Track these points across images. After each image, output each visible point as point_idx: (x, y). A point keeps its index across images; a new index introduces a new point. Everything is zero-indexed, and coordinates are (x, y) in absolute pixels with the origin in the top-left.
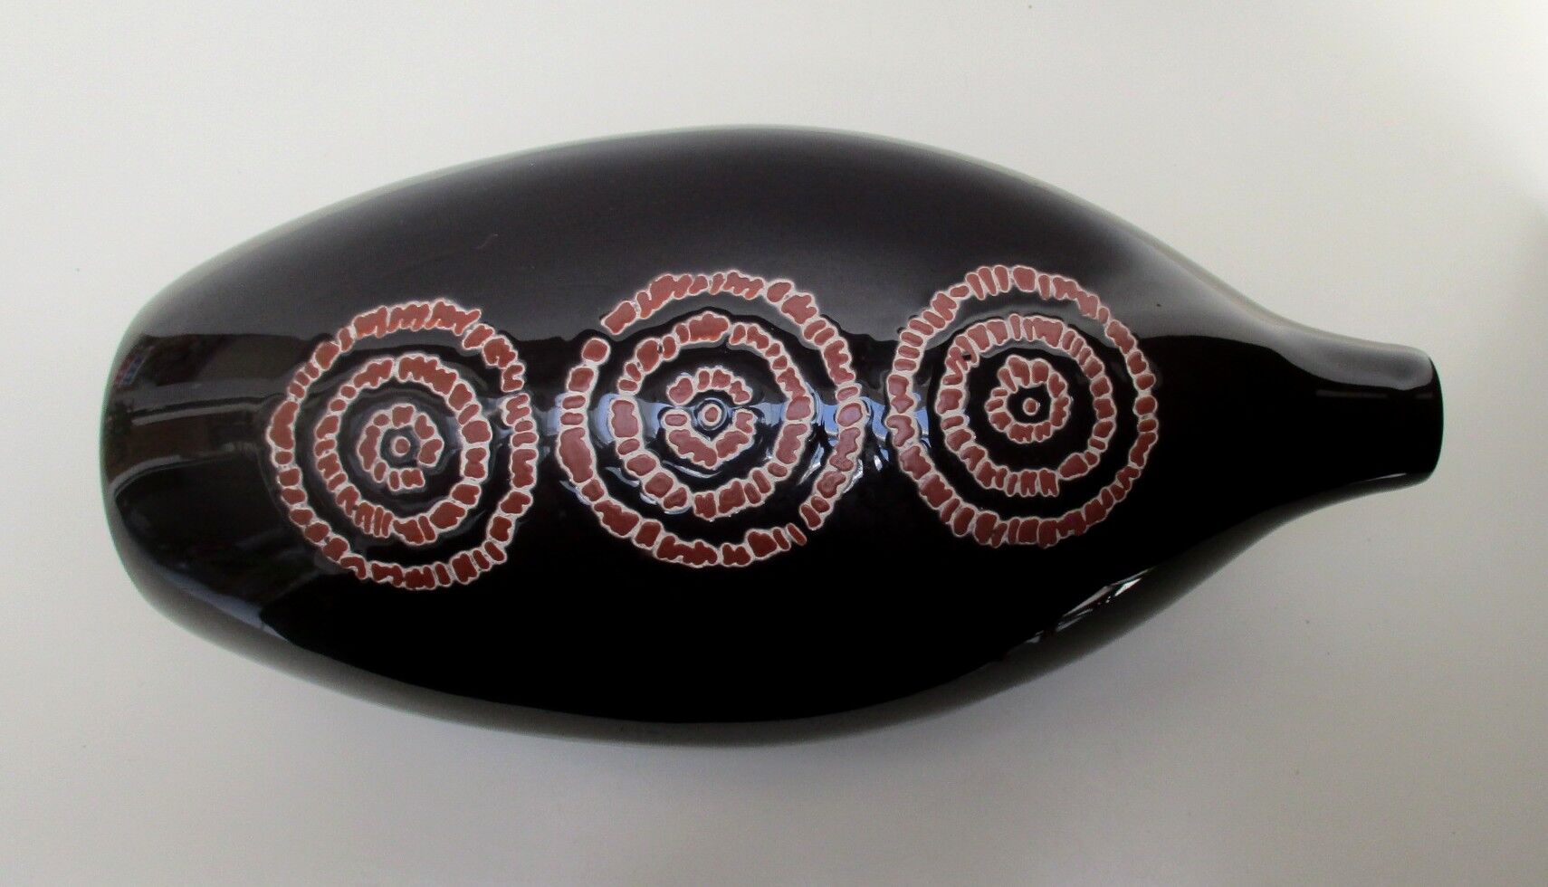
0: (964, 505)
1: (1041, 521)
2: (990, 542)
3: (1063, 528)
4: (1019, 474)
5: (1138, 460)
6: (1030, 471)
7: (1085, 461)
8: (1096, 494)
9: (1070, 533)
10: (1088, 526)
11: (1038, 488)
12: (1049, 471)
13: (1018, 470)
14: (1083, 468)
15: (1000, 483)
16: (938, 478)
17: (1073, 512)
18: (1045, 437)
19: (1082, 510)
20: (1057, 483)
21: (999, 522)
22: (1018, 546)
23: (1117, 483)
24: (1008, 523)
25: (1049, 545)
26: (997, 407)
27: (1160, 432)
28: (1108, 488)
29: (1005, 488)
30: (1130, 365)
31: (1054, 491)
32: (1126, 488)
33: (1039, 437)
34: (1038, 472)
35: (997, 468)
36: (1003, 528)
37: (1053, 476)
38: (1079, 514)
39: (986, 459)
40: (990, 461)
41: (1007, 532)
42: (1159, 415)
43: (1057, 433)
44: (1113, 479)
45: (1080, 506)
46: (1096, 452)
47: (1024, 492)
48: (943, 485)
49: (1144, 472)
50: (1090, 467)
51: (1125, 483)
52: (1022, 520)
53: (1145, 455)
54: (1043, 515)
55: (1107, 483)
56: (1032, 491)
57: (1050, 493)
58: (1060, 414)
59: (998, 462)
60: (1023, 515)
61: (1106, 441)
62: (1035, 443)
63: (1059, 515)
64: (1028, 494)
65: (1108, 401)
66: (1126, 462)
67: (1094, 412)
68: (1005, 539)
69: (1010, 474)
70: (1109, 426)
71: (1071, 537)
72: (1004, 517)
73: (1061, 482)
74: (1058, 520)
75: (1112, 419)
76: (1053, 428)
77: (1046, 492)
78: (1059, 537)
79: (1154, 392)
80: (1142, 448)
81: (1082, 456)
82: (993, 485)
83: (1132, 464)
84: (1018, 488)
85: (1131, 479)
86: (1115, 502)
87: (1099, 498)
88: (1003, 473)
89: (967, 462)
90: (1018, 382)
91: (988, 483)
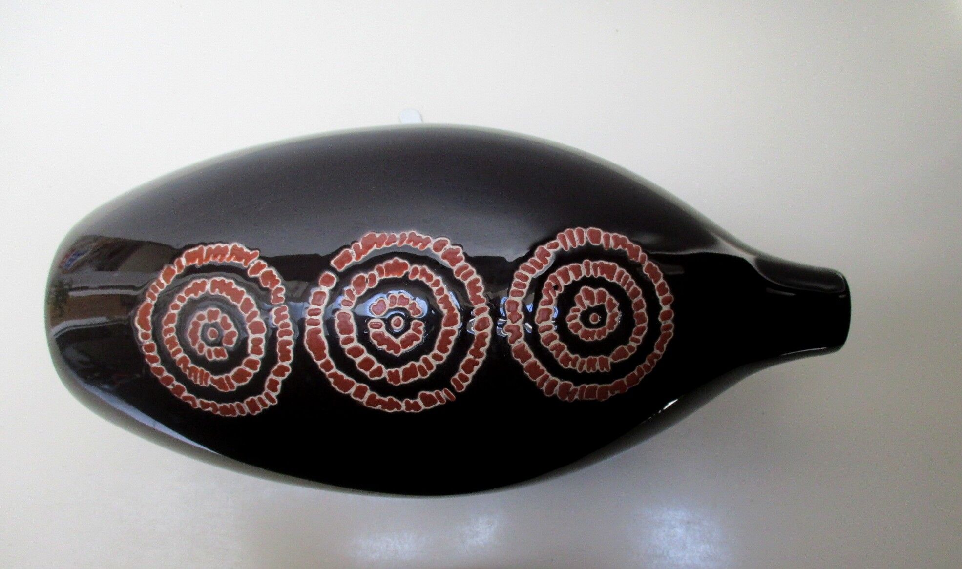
0: (552, 378)
1: (599, 386)
2: (567, 399)
3: (612, 390)
4: (586, 359)
5: (661, 349)
6: (593, 357)
7: (627, 350)
8: (633, 370)
9: (617, 392)
10: (628, 388)
11: (598, 367)
12: (605, 357)
13: (585, 357)
14: (626, 354)
15: (574, 365)
16: (536, 362)
17: (618, 380)
18: (603, 337)
19: (625, 380)
20: (609, 364)
21: (573, 387)
22: (585, 401)
23: (647, 362)
24: (579, 388)
25: (603, 400)
26: (574, 319)
27: (675, 331)
28: (641, 366)
29: (577, 368)
30: (658, 290)
31: (607, 368)
32: (652, 365)
33: (599, 337)
34: (598, 358)
35: (572, 356)
36: (575, 391)
37: (607, 360)
38: (622, 381)
39: (566, 351)
40: (568, 352)
41: (578, 393)
42: (674, 321)
43: (610, 334)
44: (644, 361)
45: (623, 377)
46: (634, 345)
47: (589, 369)
48: (539, 367)
49: (664, 355)
50: (630, 354)
51: (651, 361)
52: (587, 386)
53: (665, 346)
54: (599, 383)
55: (641, 363)
56: (594, 369)
57: (605, 370)
58: (613, 322)
59: (573, 352)
60: (588, 383)
61: (640, 338)
62: (597, 341)
63: (610, 382)
64: (592, 371)
65: (643, 314)
66: (653, 350)
67: (634, 320)
68: (576, 397)
69: (580, 359)
70: (643, 329)
71: (617, 395)
72: (576, 384)
73: (612, 364)
74: (609, 385)
75: (645, 325)
76: (608, 331)
77: (602, 370)
78: (610, 395)
79: (672, 307)
80: (663, 341)
81: (625, 347)
82: (570, 366)
83: (656, 351)
84: (585, 368)
85: (655, 360)
86: (645, 373)
87: (635, 372)
88: (577, 359)
89: (554, 353)
90: (587, 303)
91: (567, 365)
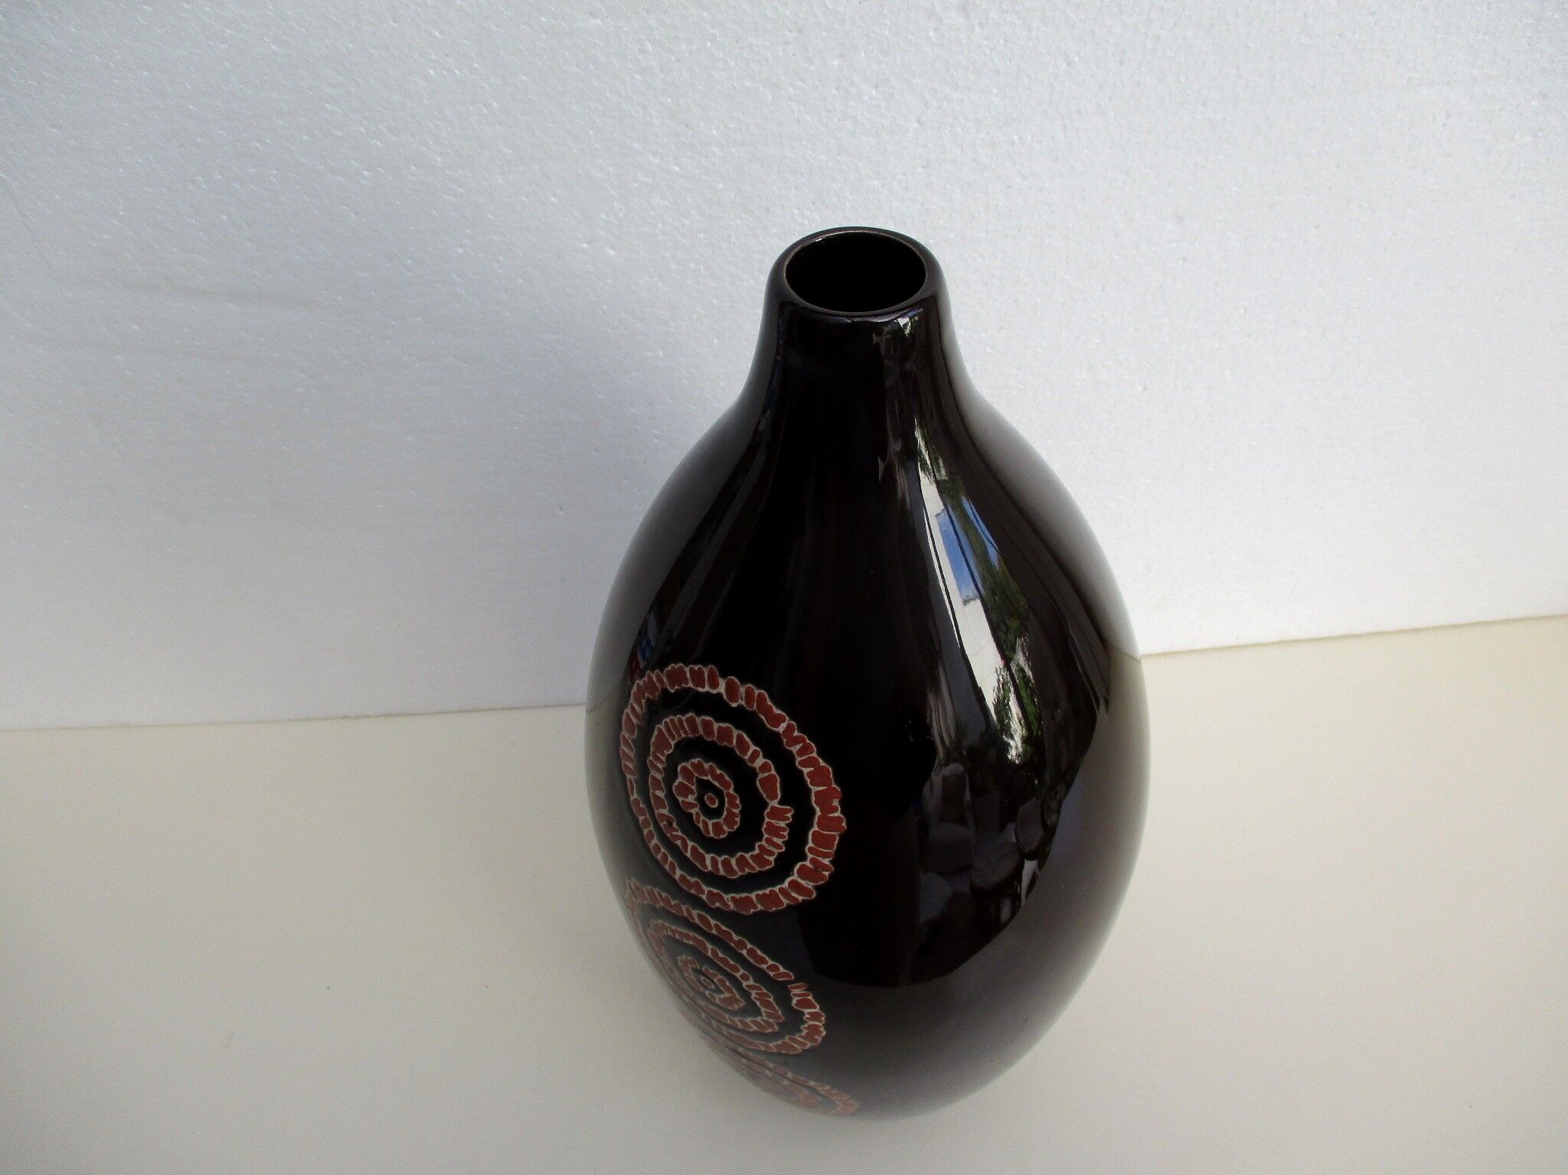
0: (786, 884)
1: (815, 828)
2: (827, 874)
3: (827, 809)
4: (766, 836)
5: (779, 720)
6: (765, 826)
7: (766, 774)
8: (801, 773)
9: (836, 803)
10: (834, 785)
11: (782, 824)
12: (768, 810)
13: (762, 835)
14: (771, 778)
15: (771, 853)
16: (757, 895)
17: (813, 799)
18: (738, 802)
19: (814, 789)
20: (780, 807)
21: (807, 863)
22: (837, 852)
23: (795, 749)
24: (810, 856)
25: (844, 824)
26: (708, 826)
27: (759, 687)
28: (798, 759)
29: (776, 851)
31: (788, 811)
32: (803, 741)
33: (736, 806)
34: (767, 820)
35: (757, 851)
36: (813, 861)
37: (773, 807)
38: (817, 793)
39: (748, 856)
40: (751, 853)
41: (820, 859)
42: (743, 681)
43: (736, 790)
44: (790, 753)
45: (809, 791)
46: (760, 761)
47: (783, 837)
48: (765, 894)
49: (792, 718)
50: (773, 772)
51: (797, 741)
52: (810, 844)
53: (777, 711)
54: (811, 826)
55: (794, 759)
56: (784, 829)
57: (789, 815)
58: (719, 778)
59: (753, 849)
60: (806, 842)
61: (753, 748)
62: (741, 812)
63: (813, 812)
64: (786, 834)
65: (720, 727)
66: (777, 734)
67: (725, 746)
68: (826, 861)
69: (764, 843)
70: (739, 737)
71: (841, 803)
72: (804, 858)
73: (780, 803)
74: (818, 813)
75: (735, 733)
76: (731, 791)
77: (788, 818)
78: (838, 814)
79: (723, 676)
80: (768, 712)
81: (761, 776)
82: (772, 859)
83: (781, 728)
84: (779, 841)
85: (796, 733)
86: (815, 755)
87: (806, 770)
88: (761, 847)
89: (747, 870)
90: (691, 799)
91: (768, 862)
